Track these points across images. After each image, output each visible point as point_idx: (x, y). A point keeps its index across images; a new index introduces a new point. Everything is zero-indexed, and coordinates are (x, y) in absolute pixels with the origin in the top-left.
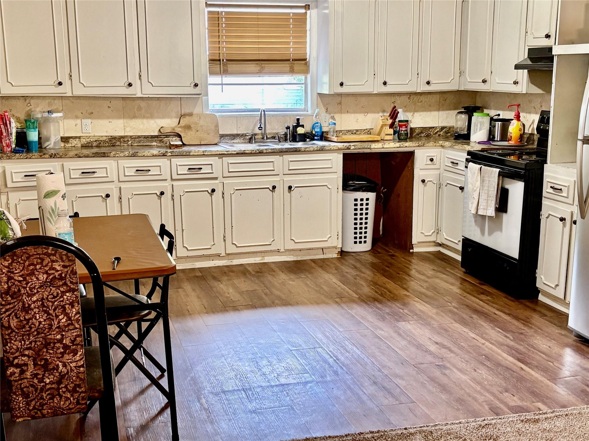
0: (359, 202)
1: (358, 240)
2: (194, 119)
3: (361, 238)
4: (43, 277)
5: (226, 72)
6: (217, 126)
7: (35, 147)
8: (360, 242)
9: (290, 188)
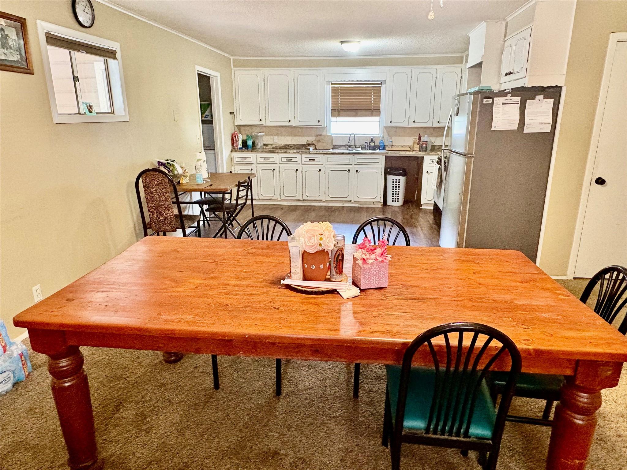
0: (395, 181)
1: (394, 200)
2: (322, 137)
3: (395, 199)
4: (156, 182)
5: (339, 115)
6: (332, 140)
7: (250, 148)
8: (395, 201)
9: (357, 171)
